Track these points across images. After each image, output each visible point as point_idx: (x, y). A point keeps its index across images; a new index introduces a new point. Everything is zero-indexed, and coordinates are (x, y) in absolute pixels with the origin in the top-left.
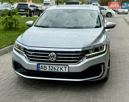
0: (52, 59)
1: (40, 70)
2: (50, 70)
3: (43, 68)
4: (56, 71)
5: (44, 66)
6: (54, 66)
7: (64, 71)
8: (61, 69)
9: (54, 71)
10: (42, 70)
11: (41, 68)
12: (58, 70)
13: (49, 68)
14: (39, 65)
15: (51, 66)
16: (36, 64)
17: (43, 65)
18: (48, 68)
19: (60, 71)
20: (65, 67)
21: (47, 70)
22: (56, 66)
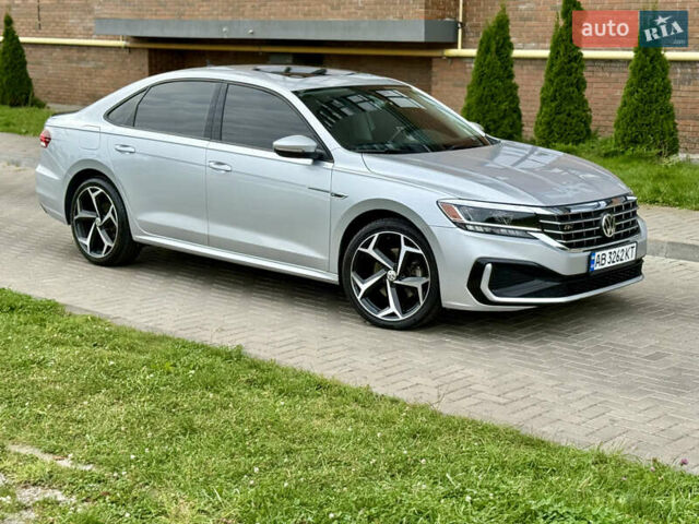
0: (610, 233)
1: (595, 268)
2: (612, 264)
3: (599, 262)
4: (620, 262)
5: (602, 255)
6: (616, 250)
7: (630, 259)
8: (626, 254)
9: (616, 263)
10: (598, 267)
11: (597, 262)
13: (610, 257)
14: (594, 254)
15: (612, 250)
16: (587, 254)
17: (600, 253)
18: (607, 259)
19: (624, 261)
20: (632, 247)
21: (607, 265)
22: (621, 248)
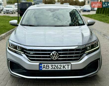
0: (55, 58)
1: (43, 69)
2: (53, 69)
3: (45, 68)
4: (59, 69)
5: (47, 65)
6: (56, 65)
7: (67, 69)
8: (64, 67)
9: (56, 69)
11: (43, 67)
12: (61, 69)
13: (52, 67)
14: (41, 64)
15: (53, 65)
16: (38, 64)
17: (45, 65)
18: (50, 67)
19: (62, 69)
20: (68, 65)
21: (50, 69)
22: (59, 65)
